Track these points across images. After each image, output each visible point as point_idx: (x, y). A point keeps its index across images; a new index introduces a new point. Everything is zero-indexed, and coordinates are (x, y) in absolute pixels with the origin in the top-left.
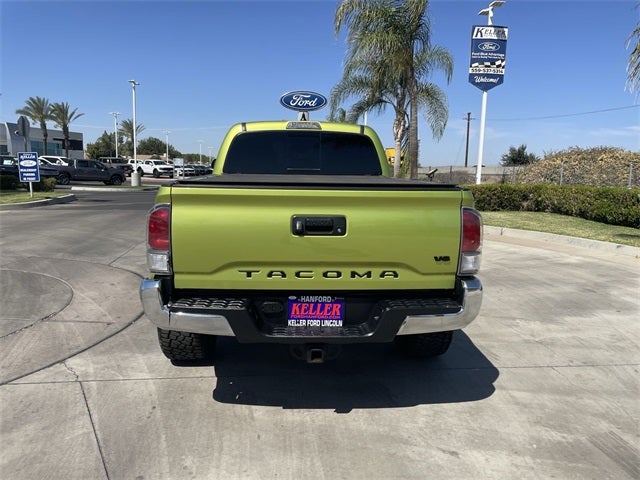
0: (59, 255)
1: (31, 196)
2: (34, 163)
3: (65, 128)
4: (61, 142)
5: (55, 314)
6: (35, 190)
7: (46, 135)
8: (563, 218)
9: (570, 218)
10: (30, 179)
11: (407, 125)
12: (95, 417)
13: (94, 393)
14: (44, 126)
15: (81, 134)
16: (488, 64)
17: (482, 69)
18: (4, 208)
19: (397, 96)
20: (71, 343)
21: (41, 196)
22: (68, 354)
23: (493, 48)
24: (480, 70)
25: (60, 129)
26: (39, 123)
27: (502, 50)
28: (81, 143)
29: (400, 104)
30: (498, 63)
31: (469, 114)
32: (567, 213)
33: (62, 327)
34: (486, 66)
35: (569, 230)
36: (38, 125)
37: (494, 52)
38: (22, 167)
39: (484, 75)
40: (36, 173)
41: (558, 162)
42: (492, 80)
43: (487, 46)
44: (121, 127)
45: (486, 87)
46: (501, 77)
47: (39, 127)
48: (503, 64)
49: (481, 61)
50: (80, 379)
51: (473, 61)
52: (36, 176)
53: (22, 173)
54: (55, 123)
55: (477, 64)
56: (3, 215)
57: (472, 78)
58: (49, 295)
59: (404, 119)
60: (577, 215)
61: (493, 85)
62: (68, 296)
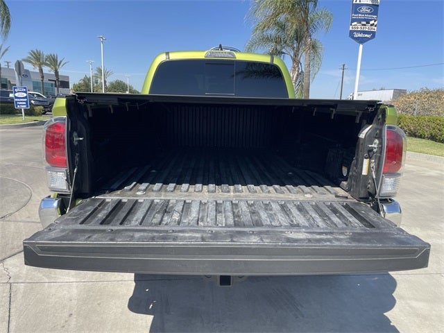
0: (30, 164)
1: (23, 119)
2: (25, 95)
3: (57, 73)
4: (54, 82)
5: (11, 214)
6: (26, 114)
7: (43, 77)
8: (418, 140)
9: (424, 141)
10: (22, 106)
11: (300, 71)
12: (13, 324)
13: (19, 296)
14: (41, 70)
15: (68, 77)
16: (365, 23)
17: (360, 27)
18: (3, 127)
19: (293, 49)
20: (15, 243)
21: (31, 120)
22: (9, 253)
23: (369, 11)
24: (358, 28)
25: (53, 73)
26: (38, 68)
27: (375, 13)
28: (68, 83)
29: (296, 55)
30: (372, 22)
31: (344, 66)
32: (420, 137)
33: (12, 226)
34: (363, 25)
35: (426, 149)
36: (37, 70)
37: (369, 14)
38: (16, 97)
39: (360, 32)
40: (26, 102)
41: (412, 99)
42: (366, 35)
43: (364, 9)
44: (96, 72)
45: (361, 41)
46: (374, 33)
47: (38, 71)
48: (376, 23)
49: (359, 21)
50: (11, 281)
51: (353, 21)
52: (27, 104)
53: (16, 102)
54: (50, 69)
55: (355, 23)
56: (2, 132)
57: (351, 33)
58: (12, 197)
59: (298, 66)
60: (428, 138)
61: (367, 39)
62: (26, 198)
